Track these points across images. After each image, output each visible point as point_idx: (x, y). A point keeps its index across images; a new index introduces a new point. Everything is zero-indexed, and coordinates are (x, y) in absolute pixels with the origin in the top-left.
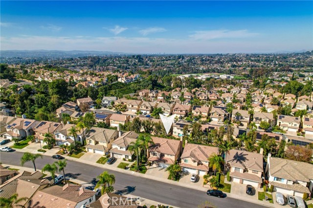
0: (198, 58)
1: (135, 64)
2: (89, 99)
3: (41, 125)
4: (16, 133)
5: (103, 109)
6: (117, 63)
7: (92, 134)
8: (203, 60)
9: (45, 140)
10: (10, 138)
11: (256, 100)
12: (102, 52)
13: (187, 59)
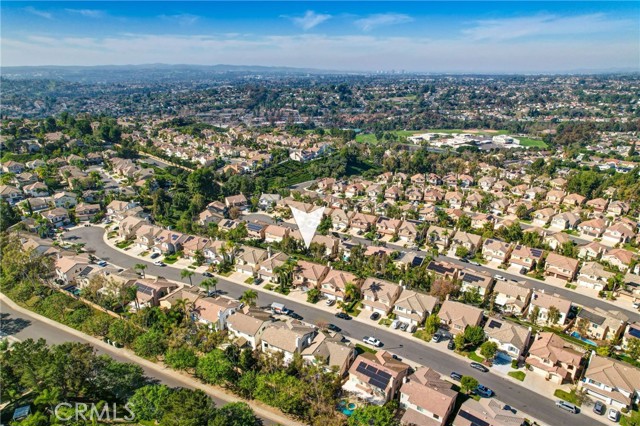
0: (464, 92)
1: (333, 103)
2: (241, 198)
3: (189, 240)
4: (165, 247)
5: (260, 212)
6: (299, 102)
7: (241, 253)
8: (475, 97)
9: (194, 257)
10: (159, 252)
11: (496, 206)
12: (274, 68)
13: (441, 92)
